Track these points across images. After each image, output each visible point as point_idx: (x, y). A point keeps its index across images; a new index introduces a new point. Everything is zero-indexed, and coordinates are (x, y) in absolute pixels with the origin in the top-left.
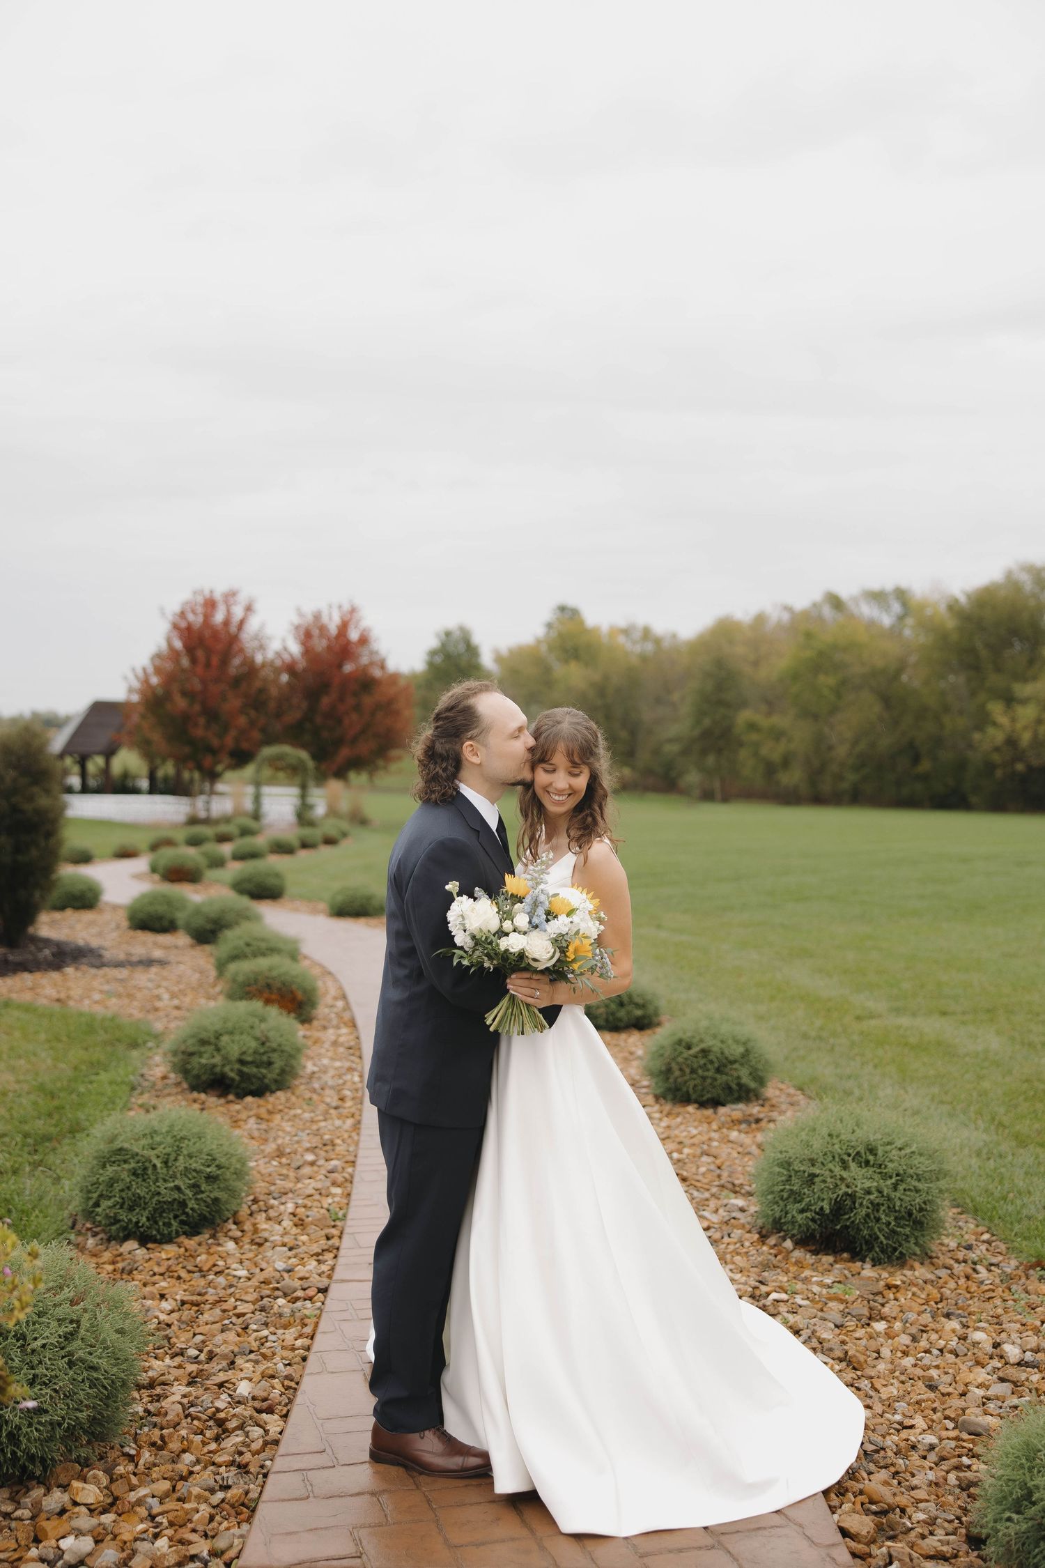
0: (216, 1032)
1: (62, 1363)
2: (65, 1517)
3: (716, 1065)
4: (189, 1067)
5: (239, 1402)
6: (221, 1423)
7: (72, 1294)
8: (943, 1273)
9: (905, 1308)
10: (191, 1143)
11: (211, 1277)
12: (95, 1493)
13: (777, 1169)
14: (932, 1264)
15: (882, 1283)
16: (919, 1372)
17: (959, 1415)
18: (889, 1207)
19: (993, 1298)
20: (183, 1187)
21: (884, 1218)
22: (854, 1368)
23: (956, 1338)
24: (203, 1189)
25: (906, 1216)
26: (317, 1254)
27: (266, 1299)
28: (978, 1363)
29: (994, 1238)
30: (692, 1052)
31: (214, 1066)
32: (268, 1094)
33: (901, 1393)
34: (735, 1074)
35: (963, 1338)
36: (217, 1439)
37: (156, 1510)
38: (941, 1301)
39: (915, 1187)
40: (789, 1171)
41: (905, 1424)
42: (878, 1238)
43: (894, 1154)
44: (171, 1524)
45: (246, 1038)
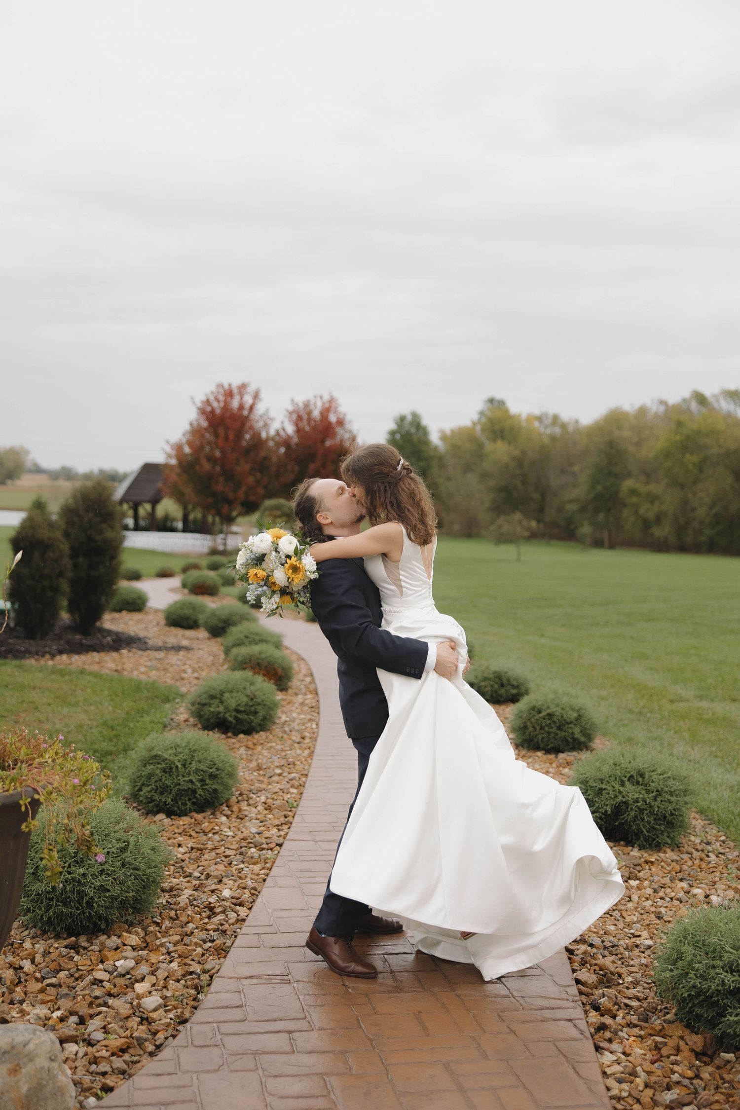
0: (221, 690)
1: (119, 864)
2: (118, 951)
3: (558, 725)
4: (202, 713)
5: (223, 900)
6: (211, 909)
7: (125, 826)
8: (686, 857)
9: (654, 874)
10: (200, 754)
11: (210, 835)
12: (136, 940)
14: (680, 851)
15: (643, 860)
16: (653, 909)
18: (650, 812)
19: (715, 871)
20: (194, 781)
21: (646, 818)
23: (683, 892)
24: (207, 783)
25: (662, 818)
26: (278, 826)
27: (243, 849)
29: (728, 839)
30: (541, 715)
31: (219, 713)
32: (254, 733)
33: (639, 919)
34: (570, 731)
36: (209, 917)
37: (171, 948)
38: (680, 872)
39: (669, 800)
41: (636, 935)
42: (643, 832)
43: (655, 777)
44: (180, 956)
45: (240, 695)
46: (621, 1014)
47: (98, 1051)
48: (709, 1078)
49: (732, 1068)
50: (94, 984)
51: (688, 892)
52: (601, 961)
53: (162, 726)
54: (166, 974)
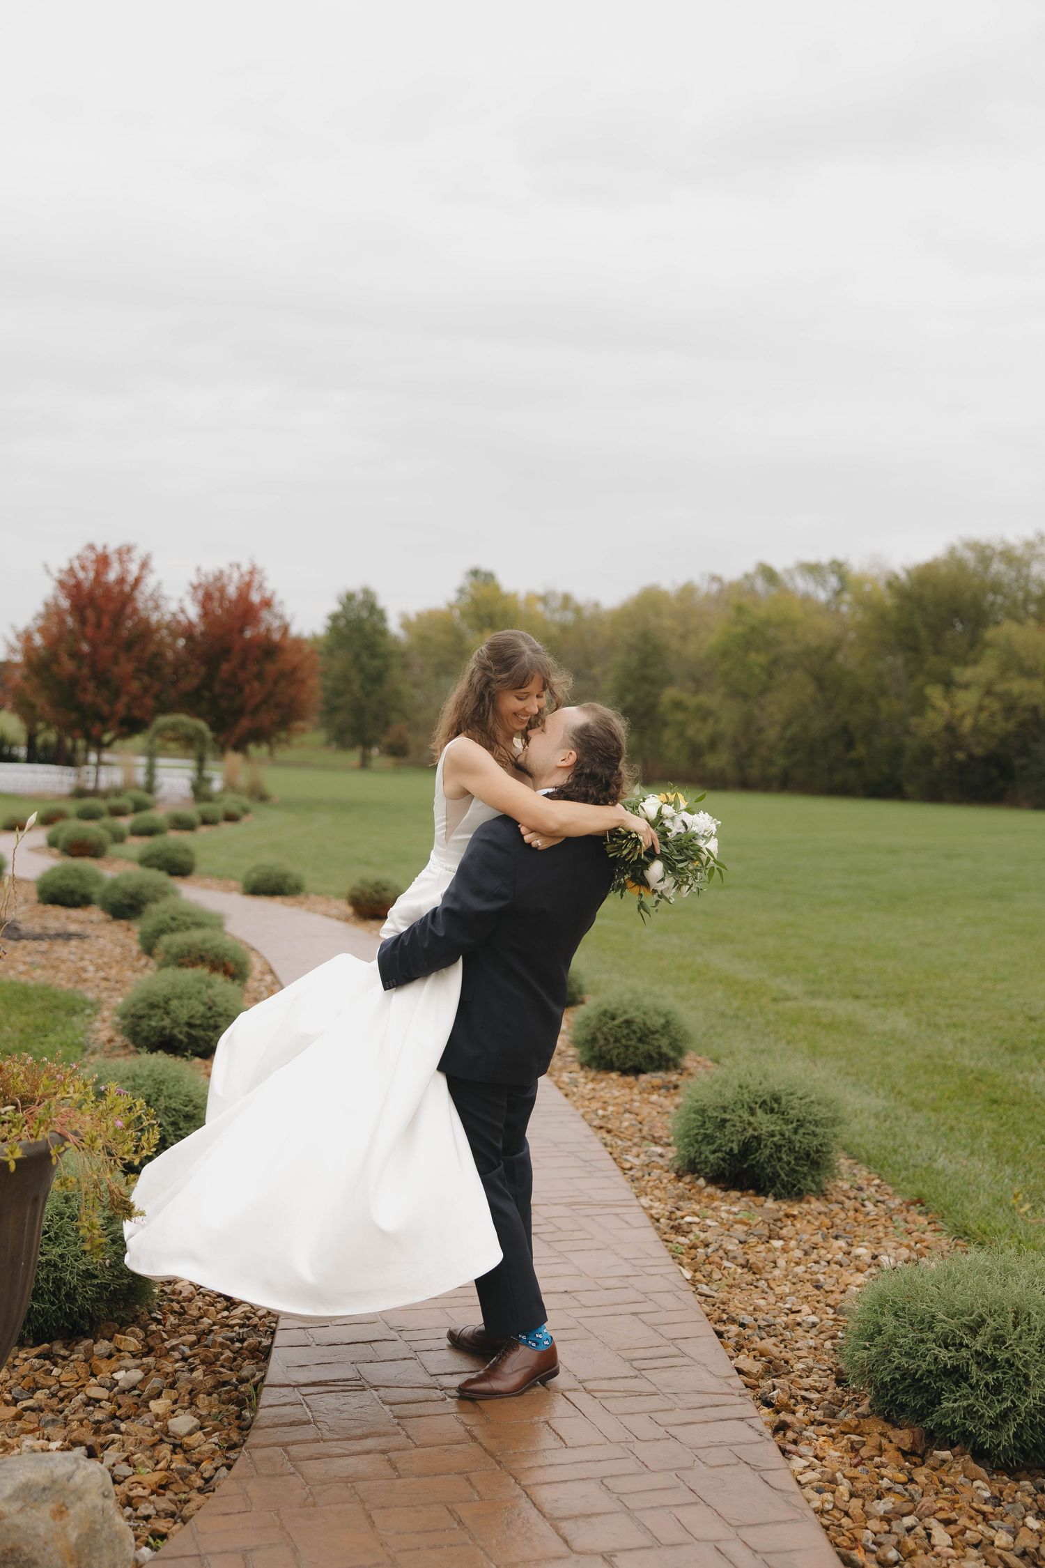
0: (165, 996)
2: (113, 1359)
3: (639, 1035)
4: (138, 1029)
8: (836, 1207)
9: (800, 1231)
10: (170, 1086)
12: (135, 1344)
13: (693, 1116)
14: (827, 1200)
15: (782, 1213)
16: (808, 1276)
17: (837, 1304)
18: (789, 1149)
19: (876, 1225)
20: (164, 1124)
21: (785, 1158)
22: (754, 1273)
23: (842, 1253)
24: (181, 1126)
25: (805, 1157)
28: (858, 1270)
29: (884, 1183)
30: (617, 1022)
31: (164, 1028)
33: (792, 1290)
34: (656, 1043)
36: (227, 1309)
37: (188, 1352)
38: (832, 1227)
39: (813, 1132)
40: (703, 1117)
41: (794, 1310)
42: (780, 1175)
43: (796, 1103)
44: (203, 1362)
45: (194, 1002)
46: (800, 1409)
47: (131, 1490)
48: (926, 1481)
49: (950, 1469)
50: (87, 1405)
51: (849, 1253)
52: (760, 1345)
53: (80, 1049)
54: (190, 1387)
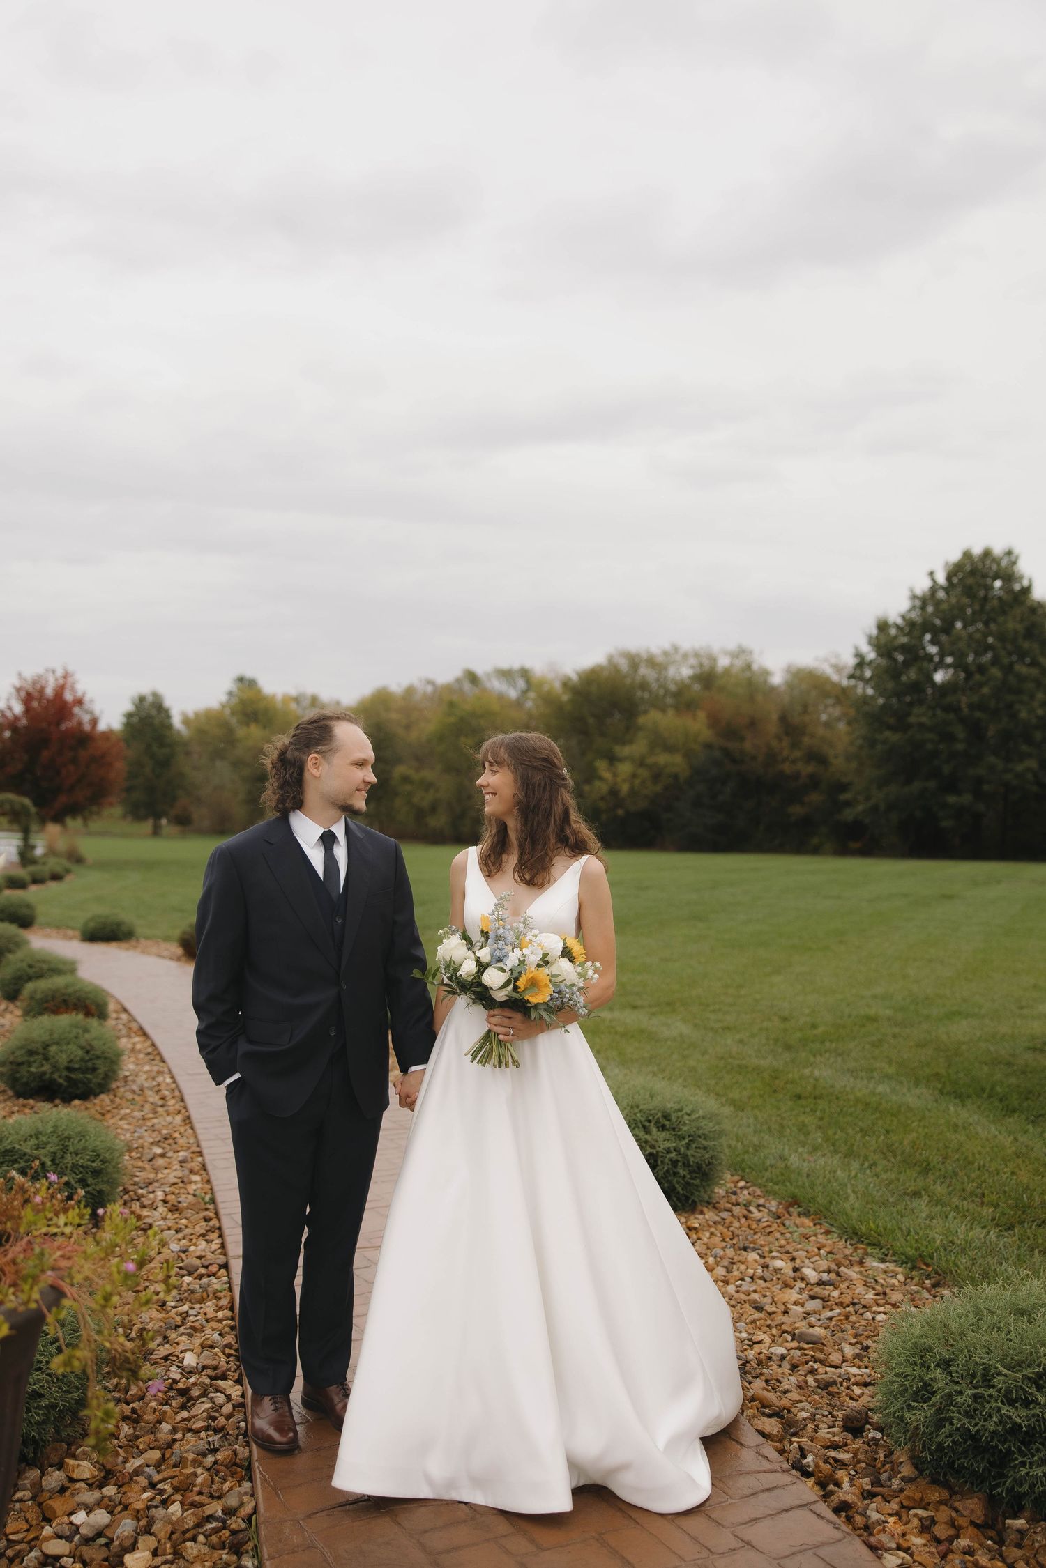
0: (43, 1043)
2: (67, 1494)
4: (18, 1075)
5: (191, 1372)
6: (184, 1392)
8: (725, 1215)
9: (711, 1246)
10: (76, 1142)
12: (89, 1469)
14: (718, 1209)
16: (743, 1297)
17: (791, 1329)
19: (772, 1232)
20: (73, 1182)
21: (682, 1172)
23: (760, 1267)
24: (89, 1182)
25: (697, 1170)
26: (203, 1235)
28: (786, 1285)
29: (748, 1185)
31: (44, 1073)
32: (92, 1098)
35: (766, 1266)
36: (183, 1407)
37: (157, 1478)
38: (735, 1238)
39: (703, 1145)
41: (755, 1340)
43: (685, 1119)
44: (176, 1489)
45: (72, 1047)
46: (844, 1479)
50: (44, 1565)
54: (169, 1528)
